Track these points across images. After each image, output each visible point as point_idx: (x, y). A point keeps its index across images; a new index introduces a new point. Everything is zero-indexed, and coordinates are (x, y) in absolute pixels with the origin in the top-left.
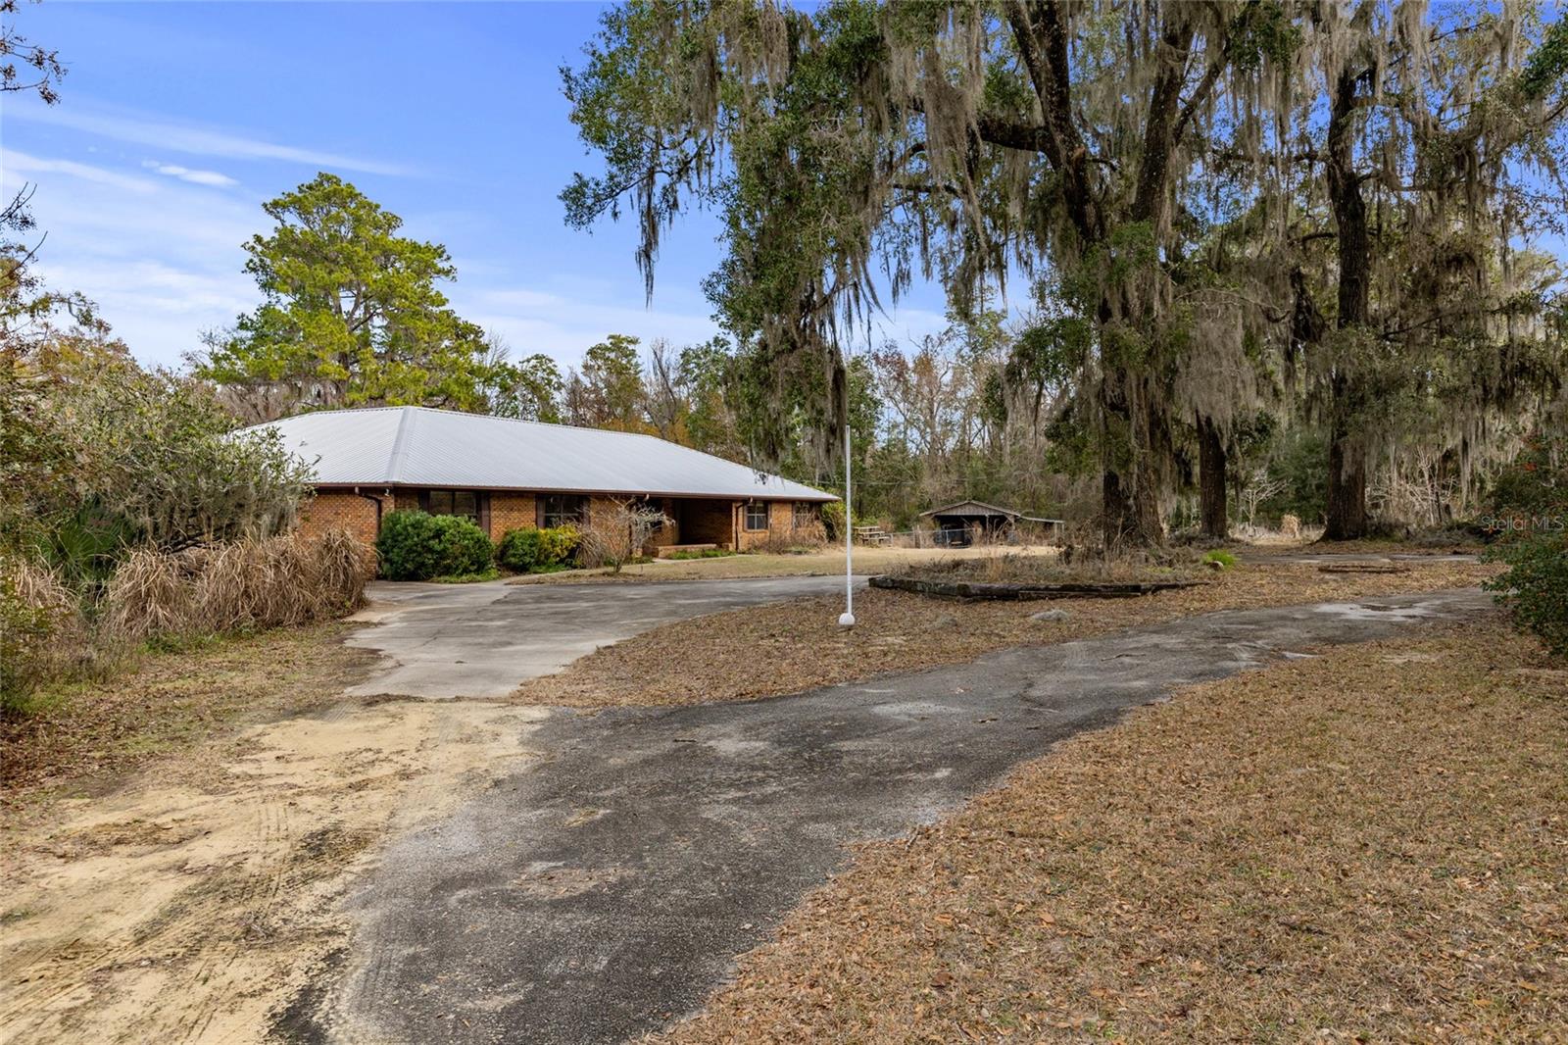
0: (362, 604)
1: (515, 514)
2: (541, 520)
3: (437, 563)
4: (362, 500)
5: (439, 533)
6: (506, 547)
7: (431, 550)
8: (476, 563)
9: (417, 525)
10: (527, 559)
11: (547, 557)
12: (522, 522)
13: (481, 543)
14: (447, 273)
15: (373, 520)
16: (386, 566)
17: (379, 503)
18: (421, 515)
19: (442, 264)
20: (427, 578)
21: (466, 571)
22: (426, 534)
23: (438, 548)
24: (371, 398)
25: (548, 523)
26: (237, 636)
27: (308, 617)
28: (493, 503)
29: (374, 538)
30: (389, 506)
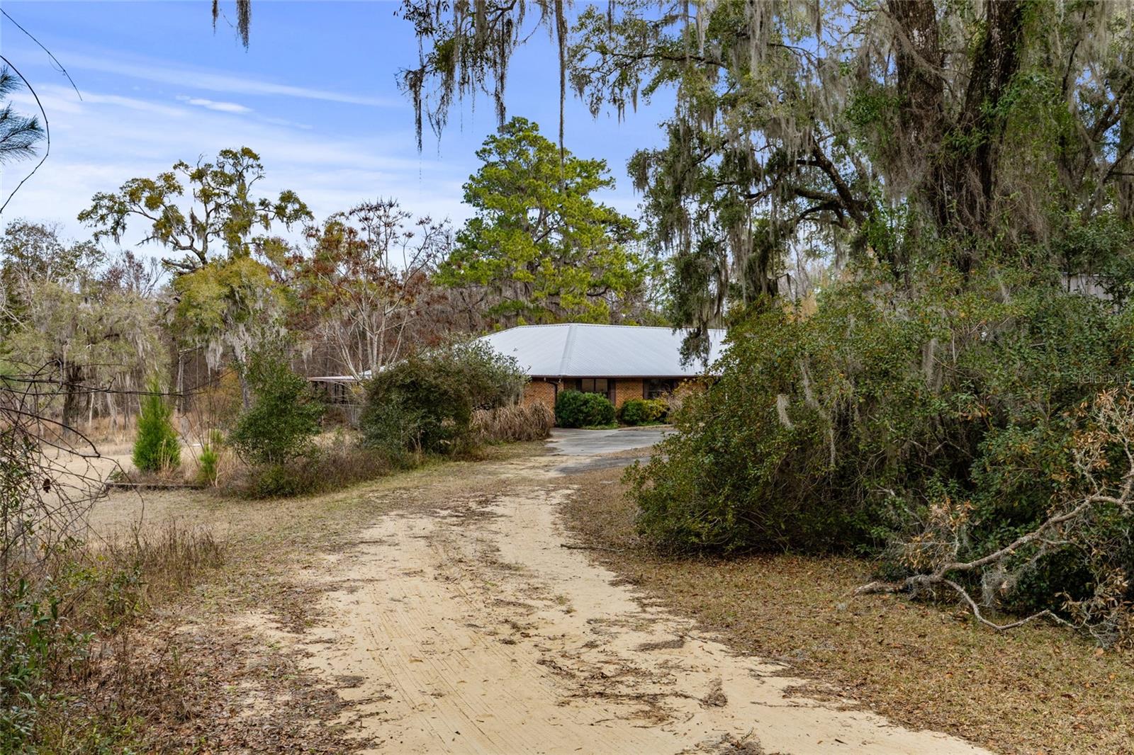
0: (549, 436)
1: (630, 391)
2: (646, 394)
3: (585, 418)
4: (547, 385)
5: (586, 402)
6: (624, 410)
7: (581, 412)
8: (606, 419)
9: (575, 398)
10: (635, 418)
11: (648, 417)
12: (636, 396)
13: (608, 408)
14: (607, 183)
15: (553, 395)
16: (559, 420)
17: (556, 386)
18: (577, 393)
19: (603, 176)
20: (579, 427)
21: (600, 423)
22: (579, 403)
23: (586, 410)
24: (550, 294)
25: (650, 397)
26: (508, 442)
27: (529, 439)
28: (618, 385)
29: (553, 405)
30: (561, 388)
